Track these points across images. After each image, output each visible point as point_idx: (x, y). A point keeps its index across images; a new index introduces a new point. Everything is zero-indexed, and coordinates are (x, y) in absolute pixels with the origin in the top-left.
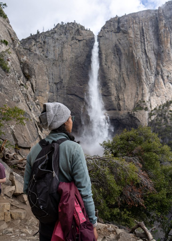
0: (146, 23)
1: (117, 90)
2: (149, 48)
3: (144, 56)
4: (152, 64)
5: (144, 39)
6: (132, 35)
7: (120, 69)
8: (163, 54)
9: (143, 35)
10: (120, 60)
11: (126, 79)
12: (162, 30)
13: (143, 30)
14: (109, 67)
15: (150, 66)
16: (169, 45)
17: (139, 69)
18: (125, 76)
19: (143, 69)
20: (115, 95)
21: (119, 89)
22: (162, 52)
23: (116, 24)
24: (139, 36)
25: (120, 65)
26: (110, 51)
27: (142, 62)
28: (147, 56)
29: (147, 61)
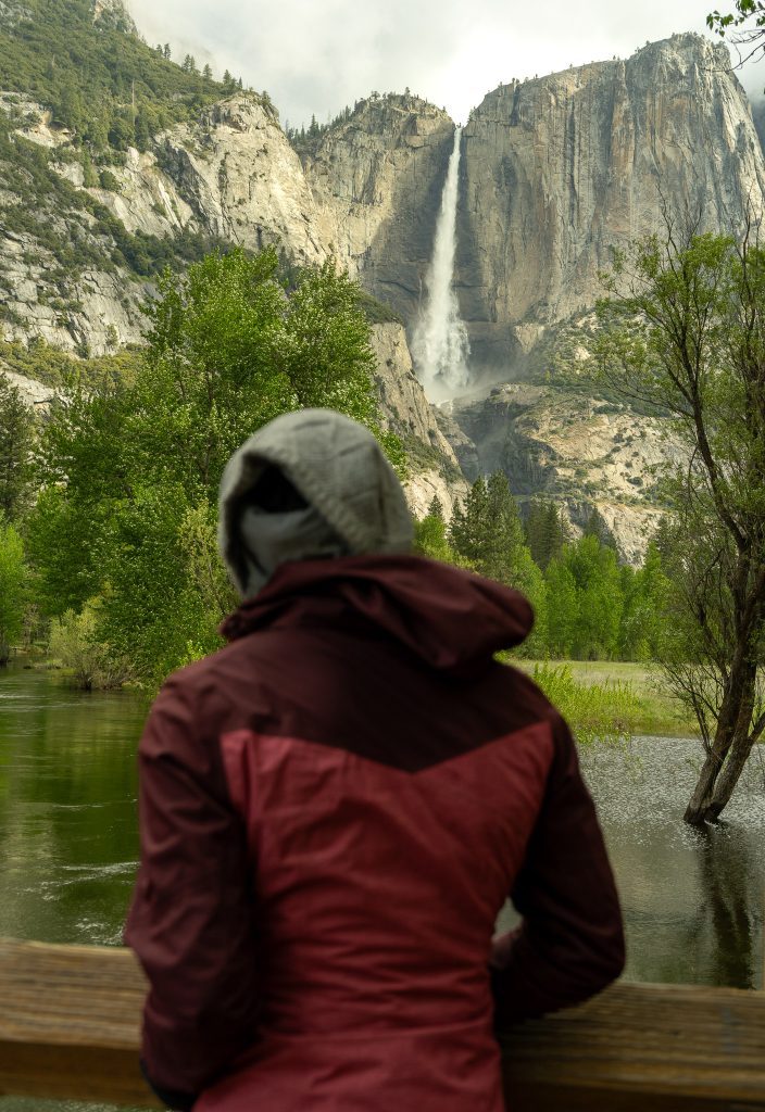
0: (585, 105)
1: (495, 273)
2: (584, 171)
3: (567, 193)
4: (583, 213)
5: (573, 149)
6: (544, 139)
7: (509, 223)
8: (609, 191)
9: (573, 139)
10: (510, 200)
11: (518, 249)
12: (618, 129)
13: (572, 124)
14: (482, 218)
15: (579, 219)
16: (630, 166)
17: (551, 226)
18: (517, 241)
19: (560, 225)
20: (490, 286)
21: (500, 272)
22: (610, 185)
23: (510, 104)
24: (560, 141)
25: (509, 213)
26: (489, 174)
27: (561, 208)
28: (574, 194)
29: (572, 205)
